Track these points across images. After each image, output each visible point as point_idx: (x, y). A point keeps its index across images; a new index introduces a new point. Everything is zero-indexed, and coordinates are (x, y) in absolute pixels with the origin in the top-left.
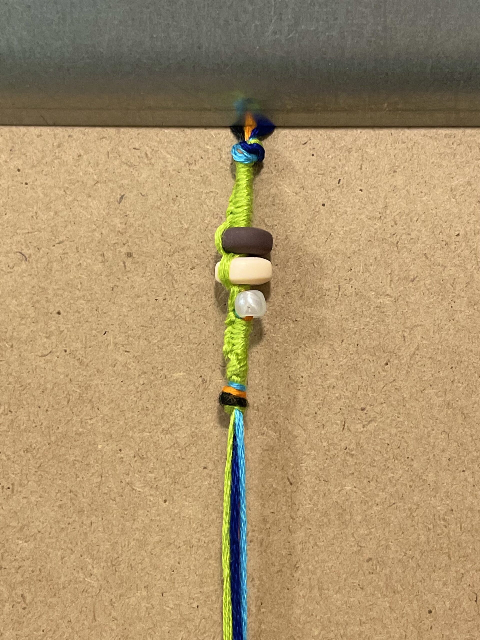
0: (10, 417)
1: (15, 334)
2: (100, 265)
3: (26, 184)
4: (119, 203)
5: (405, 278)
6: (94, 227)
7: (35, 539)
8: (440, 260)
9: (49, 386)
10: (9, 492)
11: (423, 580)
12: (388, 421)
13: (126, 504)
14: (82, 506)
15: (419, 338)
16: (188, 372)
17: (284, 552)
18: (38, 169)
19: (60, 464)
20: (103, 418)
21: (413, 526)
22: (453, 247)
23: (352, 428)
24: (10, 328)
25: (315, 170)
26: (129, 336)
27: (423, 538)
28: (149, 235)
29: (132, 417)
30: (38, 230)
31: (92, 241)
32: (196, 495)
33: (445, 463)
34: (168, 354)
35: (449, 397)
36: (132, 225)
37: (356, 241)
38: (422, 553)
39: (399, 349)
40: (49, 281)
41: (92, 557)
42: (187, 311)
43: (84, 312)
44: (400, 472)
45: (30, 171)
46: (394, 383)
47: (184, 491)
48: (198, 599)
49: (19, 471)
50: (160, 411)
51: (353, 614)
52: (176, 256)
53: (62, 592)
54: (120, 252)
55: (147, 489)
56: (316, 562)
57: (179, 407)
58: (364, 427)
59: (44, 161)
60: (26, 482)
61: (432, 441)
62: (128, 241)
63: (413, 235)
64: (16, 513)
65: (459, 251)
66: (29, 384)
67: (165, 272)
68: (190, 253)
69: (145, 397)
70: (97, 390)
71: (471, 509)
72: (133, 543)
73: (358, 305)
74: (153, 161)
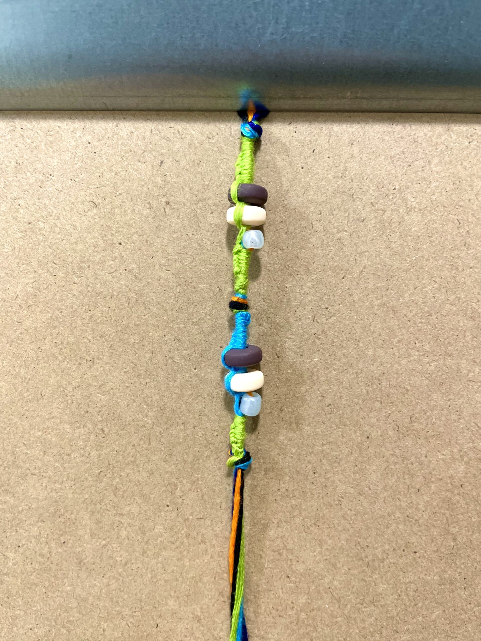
0: (89, 314)
1: (91, 258)
2: (148, 211)
3: (95, 153)
4: (160, 166)
5: (358, 219)
6: (143, 183)
7: (109, 393)
8: (381, 207)
9: (115, 293)
10: (90, 363)
11: (364, 418)
12: (344, 316)
13: (169, 371)
14: (140, 372)
15: (366, 260)
16: (210, 284)
17: (273, 401)
18: (103, 142)
19: (125, 345)
20: (152, 315)
21: (358, 384)
22: (391, 197)
23: (319, 321)
24: (87, 254)
25: (297, 143)
26: (168, 260)
27: (364, 391)
28: (181, 189)
29: (172, 314)
30: (104, 186)
31: (141, 193)
32: (215, 364)
33: (380, 342)
34: (196, 272)
35: (385, 299)
36: (169, 182)
37: (325, 193)
38: (363, 401)
39: (352, 268)
40: (112, 222)
41: (147, 404)
42: (209, 243)
43: (138, 243)
44: (351, 349)
45: (97, 144)
46: (348, 291)
47: (208, 362)
48: (217, 431)
49: (97, 350)
50: (191, 310)
51: (318, 439)
52: (200, 204)
53: (128, 427)
54: (161, 201)
55: (183, 361)
56: (295, 407)
57: (203, 307)
58: (327, 320)
59: (107, 137)
60: (102, 357)
61: (372, 328)
62: (166, 194)
63: (364, 189)
64: (96, 377)
65: (395, 200)
66: (102, 292)
67: (192, 215)
68: (210, 202)
69: (180, 301)
70: (148, 296)
71: (397, 373)
72: (174, 396)
73: (324, 238)
74: (183, 136)
